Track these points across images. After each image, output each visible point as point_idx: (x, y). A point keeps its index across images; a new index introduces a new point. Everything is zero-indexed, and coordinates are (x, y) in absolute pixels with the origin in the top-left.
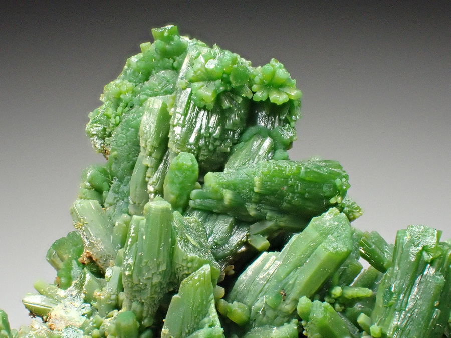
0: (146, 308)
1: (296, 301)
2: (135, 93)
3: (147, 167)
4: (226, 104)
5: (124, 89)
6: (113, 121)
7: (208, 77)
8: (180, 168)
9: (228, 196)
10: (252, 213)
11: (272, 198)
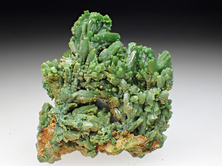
0: (83, 57)
1: (110, 56)
2: (81, 23)
3: (83, 35)
4: (98, 22)
5: (79, 22)
6: (77, 28)
7: (95, 18)
8: (90, 33)
9: (98, 38)
10: (103, 42)
11: (106, 39)
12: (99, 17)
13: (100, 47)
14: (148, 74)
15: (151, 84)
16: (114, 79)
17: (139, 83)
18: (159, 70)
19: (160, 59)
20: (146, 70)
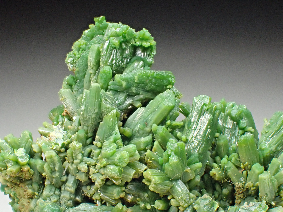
1: (151, 126)
2: (86, 45)
3: (91, 74)
4: (124, 46)
5: (82, 43)
6: (77, 56)
7: (117, 35)
8: (104, 72)
9: (124, 84)
10: (134, 91)
11: (143, 85)
12: (128, 35)
13: (128, 102)
14: (238, 167)
15: (245, 190)
16: (159, 182)
17: (217, 187)
18: (264, 159)
19: (266, 133)
20: (233, 159)
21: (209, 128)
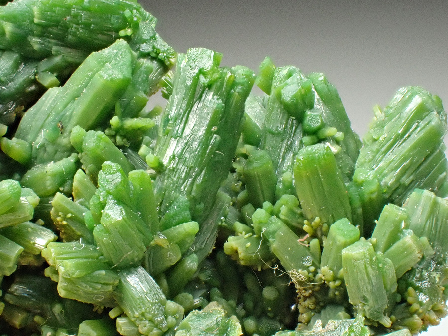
1: (70, 134)
9: (9, 29)
10: (36, 47)
13: (25, 75)
14: (300, 232)
15: (317, 288)
17: (250, 282)
18: (364, 206)
19: (375, 140)
20: (284, 210)
21: (215, 133)
